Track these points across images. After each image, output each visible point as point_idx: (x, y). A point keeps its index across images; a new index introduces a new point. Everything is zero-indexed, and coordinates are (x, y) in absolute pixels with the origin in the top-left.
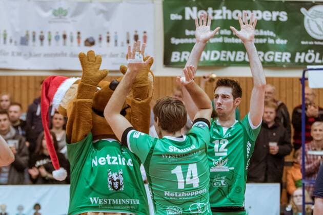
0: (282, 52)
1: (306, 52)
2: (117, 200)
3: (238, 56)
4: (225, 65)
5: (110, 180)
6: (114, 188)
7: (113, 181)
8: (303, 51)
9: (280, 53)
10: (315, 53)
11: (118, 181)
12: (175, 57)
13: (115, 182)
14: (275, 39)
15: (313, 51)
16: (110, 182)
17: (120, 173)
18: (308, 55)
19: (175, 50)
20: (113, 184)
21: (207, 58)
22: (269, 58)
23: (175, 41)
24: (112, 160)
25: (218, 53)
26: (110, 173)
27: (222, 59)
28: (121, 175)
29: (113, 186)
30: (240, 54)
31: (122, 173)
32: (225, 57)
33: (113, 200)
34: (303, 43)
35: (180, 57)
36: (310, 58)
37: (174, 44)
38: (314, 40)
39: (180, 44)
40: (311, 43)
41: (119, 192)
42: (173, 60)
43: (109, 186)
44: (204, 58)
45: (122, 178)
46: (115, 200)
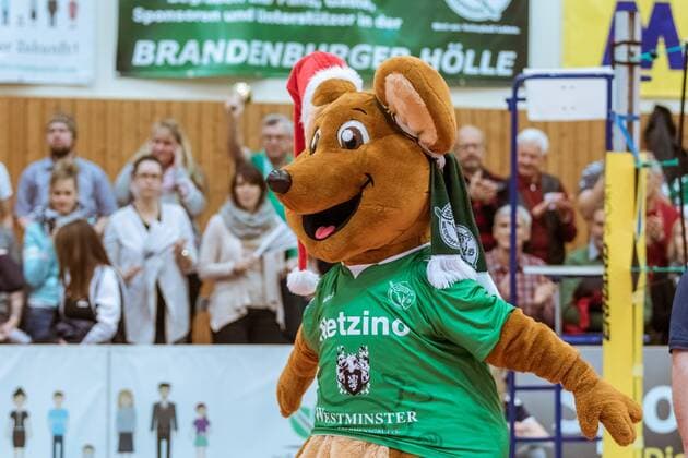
0: (391, 46)
1: (445, 49)
2: (355, 415)
3: (289, 53)
4: (258, 74)
5: (341, 370)
6: (349, 390)
7: (347, 373)
8: (438, 46)
9: (385, 49)
10: (464, 51)
11: (358, 372)
12: (143, 52)
13: (351, 374)
14: (373, 16)
15: (459, 46)
16: (341, 376)
17: (362, 354)
18: (448, 55)
19: (144, 38)
20: (347, 380)
21: (218, 58)
22: (359, 60)
23: (142, 16)
24: (347, 325)
25: (243, 45)
26: (342, 356)
27: (253, 61)
28: (365, 358)
29: (346, 385)
30: (294, 50)
31: (367, 354)
32: (259, 57)
33: (347, 416)
34: (437, 26)
35: (156, 52)
36: (453, 61)
37: (141, 25)
38: (462, 20)
39: (154, 24)
40: (455, 27)
41: (358, 399)
42: (137, 60)
43: (340, 385)
44: (211, 58)
45: (368, 367)
46: (351, 416)
